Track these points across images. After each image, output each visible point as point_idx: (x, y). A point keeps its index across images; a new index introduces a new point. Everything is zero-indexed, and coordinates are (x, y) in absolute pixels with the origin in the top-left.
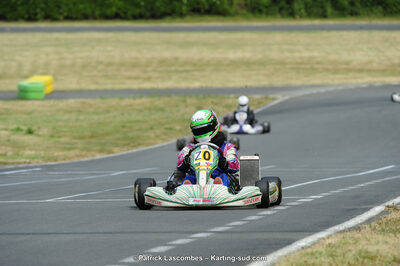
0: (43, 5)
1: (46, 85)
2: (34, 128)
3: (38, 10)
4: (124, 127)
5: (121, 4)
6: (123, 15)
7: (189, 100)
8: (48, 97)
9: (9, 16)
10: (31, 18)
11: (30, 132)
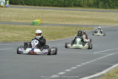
3: (37, 3)
4: (58, 33)
5: (57, 3)
7: (73, 27)
8: (40, 25)
9: (30, 4)
10: (35, 5)
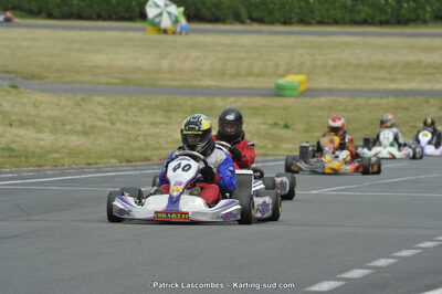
0: (298, 11)
1: (301, 83)
2: (290, 123)
3: (293, 15)
5: (369, 10)
6: (370, 21)
7: (431, 101)
8: (303, 94)
9: (268, 19)
11: (286, 126)
